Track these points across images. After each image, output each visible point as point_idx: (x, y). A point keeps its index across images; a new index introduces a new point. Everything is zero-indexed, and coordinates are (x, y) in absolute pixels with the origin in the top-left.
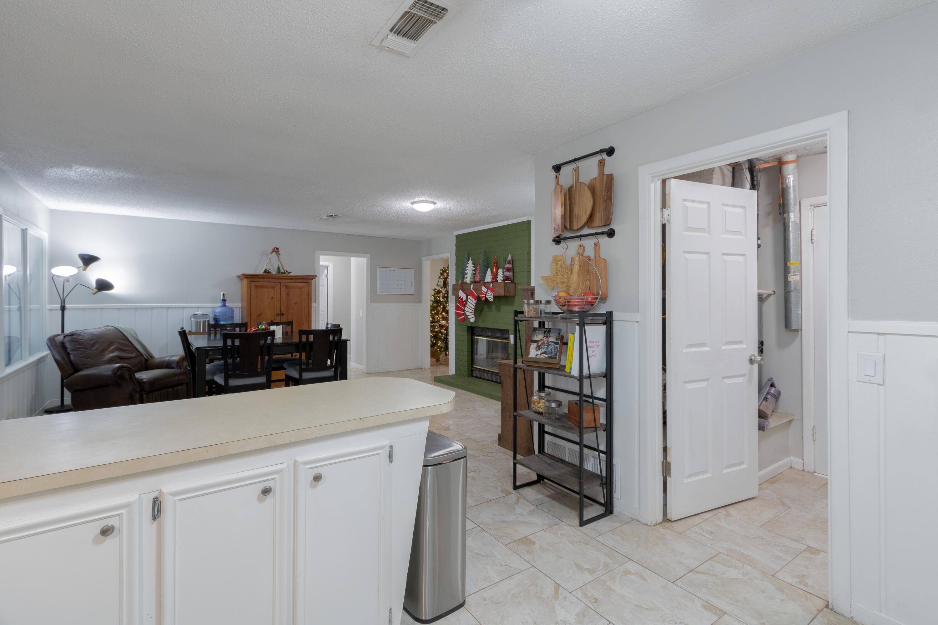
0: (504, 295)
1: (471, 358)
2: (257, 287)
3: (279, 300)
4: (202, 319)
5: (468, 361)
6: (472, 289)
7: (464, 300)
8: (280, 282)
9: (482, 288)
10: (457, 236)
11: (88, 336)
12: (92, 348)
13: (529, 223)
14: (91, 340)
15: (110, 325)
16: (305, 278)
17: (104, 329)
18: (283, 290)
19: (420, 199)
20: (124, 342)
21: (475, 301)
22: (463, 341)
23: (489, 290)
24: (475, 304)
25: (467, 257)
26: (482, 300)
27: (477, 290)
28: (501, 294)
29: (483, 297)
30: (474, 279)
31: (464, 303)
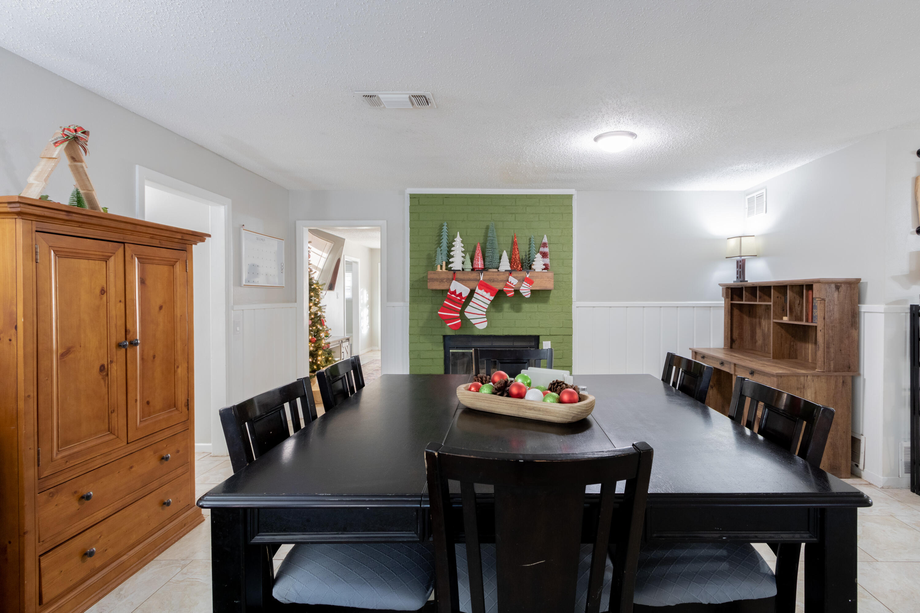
2: (57, 253)
3: (123, 300)
6: (481, 279)
7: (463, 296)
8: (124, 243)
9: (509, 279)
10: (416, 197)
18: (132, 266)
21: (492, 298)
22: (432, 359)
23: (524, 282)
24: (490, 302)
25: (446, 231)
26: (508, 295)
27: (493, 281)
28: (548, 287)
29: (510, 292)
30: (472, 265)
31: (464, 300)
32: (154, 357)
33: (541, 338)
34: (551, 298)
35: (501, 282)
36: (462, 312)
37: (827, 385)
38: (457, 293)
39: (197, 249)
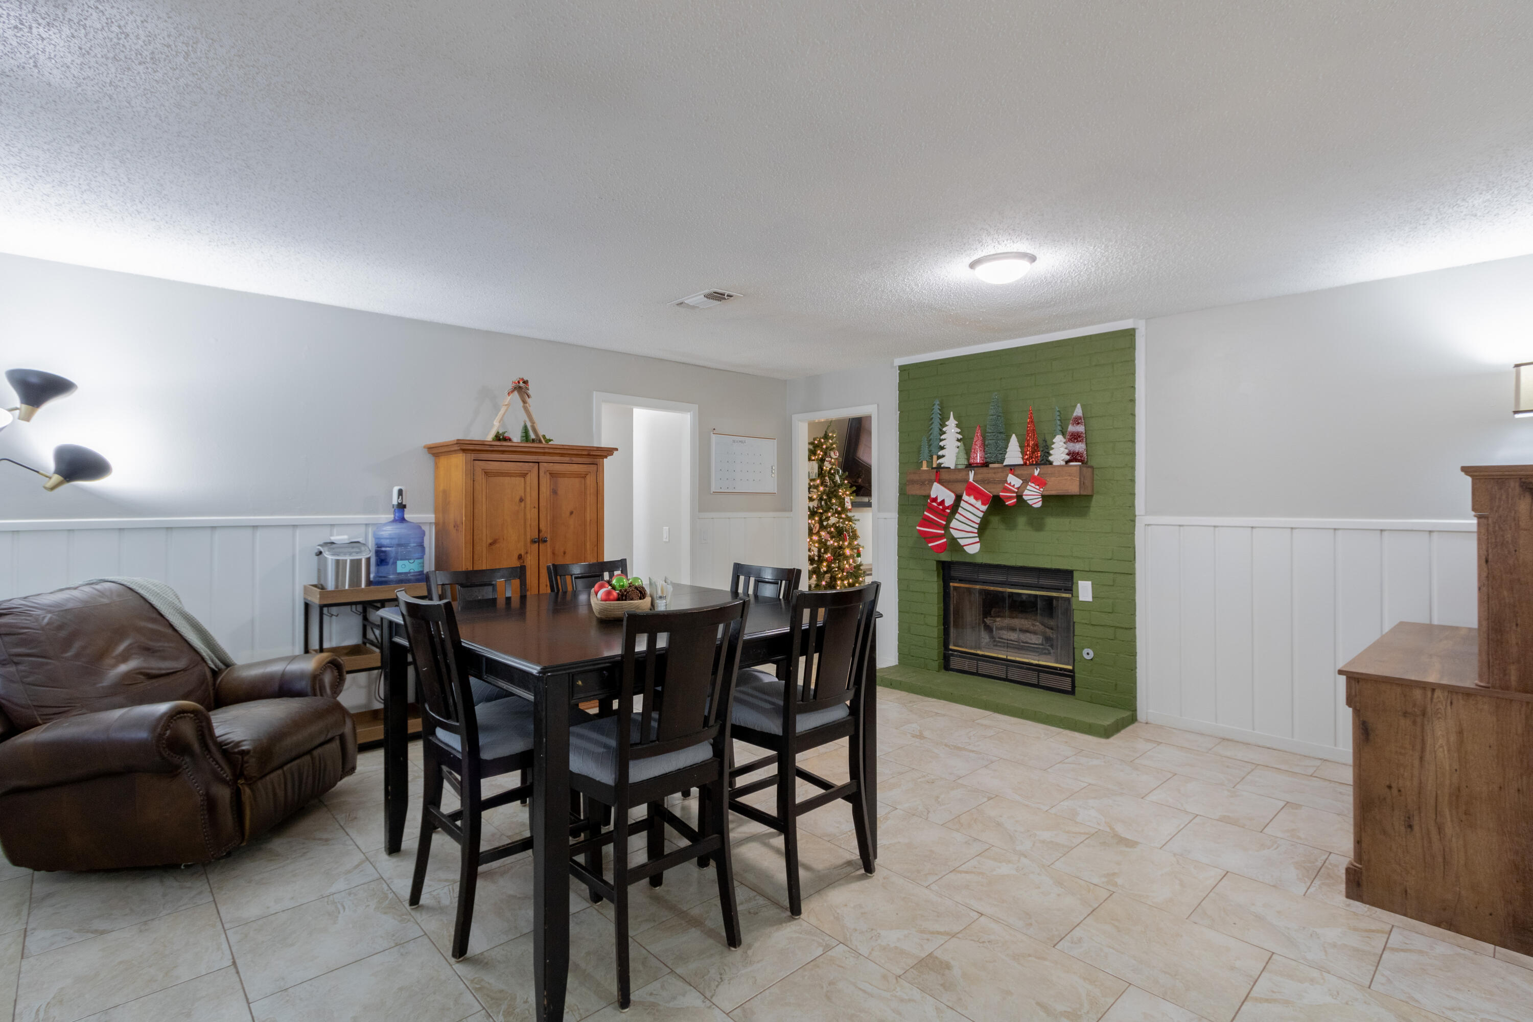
0: (1078, 494)
1: (944, 629)
2: (487, 473)
3: (537, 506)
4: (350, 554)
5: (938, 637)
6: (971, 480)
7: (947, 504)
8: (538, 463)
9: (1008, 479)
10: (903, 369)
11: (49, 616)
12: (65, 651)
13: (1130, 334)
14: (60, 627)
15: (106, 578)
16: (592, 453)
17: (91, 590)
18: (545, 481)
19: (1001, 249)
20: (151, 626)
21: (984, 508)
22: (924, 593)
23: (1030, 483)
24: (982, 514)
25: (939, 412)
26: (1007, 503)
27: (988, 483)
28: (1070, 491)
29: (1011, 498)
30: (968, 459)
31: (948, 511)
32: (565, 553)
33: (1075, 574)
34: (1092, 509)
35: (999, 483)
36: (946, 527)
37: (1498, 720)
38: (939, 500)
39: (608, 462)
